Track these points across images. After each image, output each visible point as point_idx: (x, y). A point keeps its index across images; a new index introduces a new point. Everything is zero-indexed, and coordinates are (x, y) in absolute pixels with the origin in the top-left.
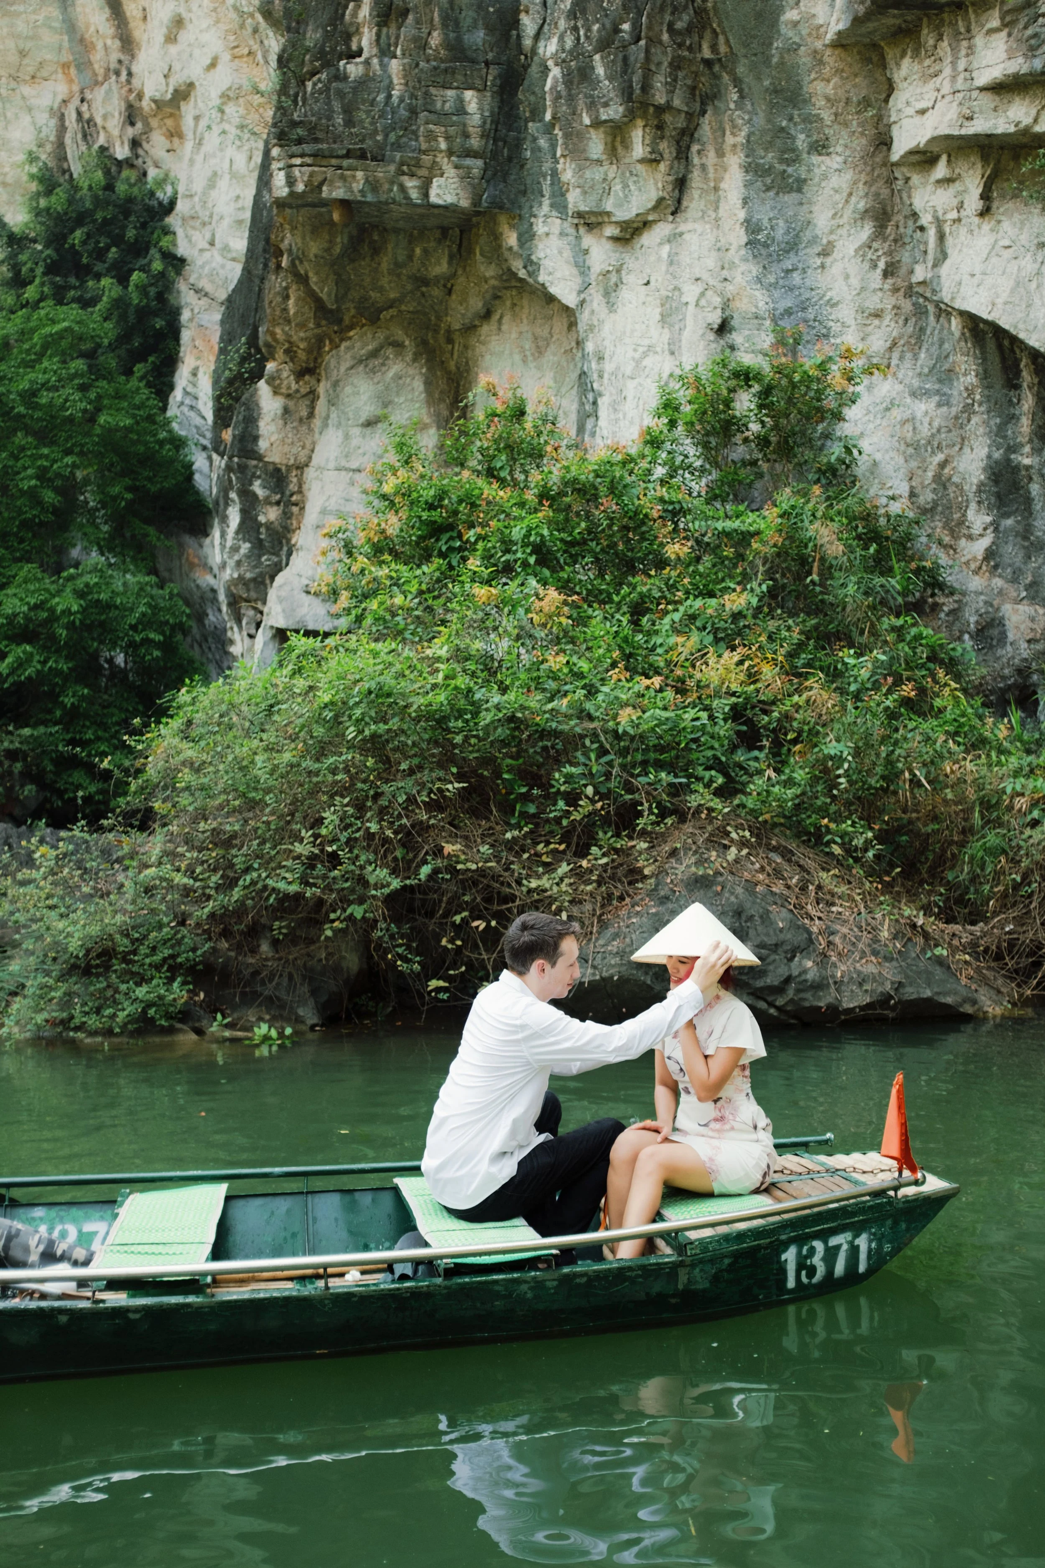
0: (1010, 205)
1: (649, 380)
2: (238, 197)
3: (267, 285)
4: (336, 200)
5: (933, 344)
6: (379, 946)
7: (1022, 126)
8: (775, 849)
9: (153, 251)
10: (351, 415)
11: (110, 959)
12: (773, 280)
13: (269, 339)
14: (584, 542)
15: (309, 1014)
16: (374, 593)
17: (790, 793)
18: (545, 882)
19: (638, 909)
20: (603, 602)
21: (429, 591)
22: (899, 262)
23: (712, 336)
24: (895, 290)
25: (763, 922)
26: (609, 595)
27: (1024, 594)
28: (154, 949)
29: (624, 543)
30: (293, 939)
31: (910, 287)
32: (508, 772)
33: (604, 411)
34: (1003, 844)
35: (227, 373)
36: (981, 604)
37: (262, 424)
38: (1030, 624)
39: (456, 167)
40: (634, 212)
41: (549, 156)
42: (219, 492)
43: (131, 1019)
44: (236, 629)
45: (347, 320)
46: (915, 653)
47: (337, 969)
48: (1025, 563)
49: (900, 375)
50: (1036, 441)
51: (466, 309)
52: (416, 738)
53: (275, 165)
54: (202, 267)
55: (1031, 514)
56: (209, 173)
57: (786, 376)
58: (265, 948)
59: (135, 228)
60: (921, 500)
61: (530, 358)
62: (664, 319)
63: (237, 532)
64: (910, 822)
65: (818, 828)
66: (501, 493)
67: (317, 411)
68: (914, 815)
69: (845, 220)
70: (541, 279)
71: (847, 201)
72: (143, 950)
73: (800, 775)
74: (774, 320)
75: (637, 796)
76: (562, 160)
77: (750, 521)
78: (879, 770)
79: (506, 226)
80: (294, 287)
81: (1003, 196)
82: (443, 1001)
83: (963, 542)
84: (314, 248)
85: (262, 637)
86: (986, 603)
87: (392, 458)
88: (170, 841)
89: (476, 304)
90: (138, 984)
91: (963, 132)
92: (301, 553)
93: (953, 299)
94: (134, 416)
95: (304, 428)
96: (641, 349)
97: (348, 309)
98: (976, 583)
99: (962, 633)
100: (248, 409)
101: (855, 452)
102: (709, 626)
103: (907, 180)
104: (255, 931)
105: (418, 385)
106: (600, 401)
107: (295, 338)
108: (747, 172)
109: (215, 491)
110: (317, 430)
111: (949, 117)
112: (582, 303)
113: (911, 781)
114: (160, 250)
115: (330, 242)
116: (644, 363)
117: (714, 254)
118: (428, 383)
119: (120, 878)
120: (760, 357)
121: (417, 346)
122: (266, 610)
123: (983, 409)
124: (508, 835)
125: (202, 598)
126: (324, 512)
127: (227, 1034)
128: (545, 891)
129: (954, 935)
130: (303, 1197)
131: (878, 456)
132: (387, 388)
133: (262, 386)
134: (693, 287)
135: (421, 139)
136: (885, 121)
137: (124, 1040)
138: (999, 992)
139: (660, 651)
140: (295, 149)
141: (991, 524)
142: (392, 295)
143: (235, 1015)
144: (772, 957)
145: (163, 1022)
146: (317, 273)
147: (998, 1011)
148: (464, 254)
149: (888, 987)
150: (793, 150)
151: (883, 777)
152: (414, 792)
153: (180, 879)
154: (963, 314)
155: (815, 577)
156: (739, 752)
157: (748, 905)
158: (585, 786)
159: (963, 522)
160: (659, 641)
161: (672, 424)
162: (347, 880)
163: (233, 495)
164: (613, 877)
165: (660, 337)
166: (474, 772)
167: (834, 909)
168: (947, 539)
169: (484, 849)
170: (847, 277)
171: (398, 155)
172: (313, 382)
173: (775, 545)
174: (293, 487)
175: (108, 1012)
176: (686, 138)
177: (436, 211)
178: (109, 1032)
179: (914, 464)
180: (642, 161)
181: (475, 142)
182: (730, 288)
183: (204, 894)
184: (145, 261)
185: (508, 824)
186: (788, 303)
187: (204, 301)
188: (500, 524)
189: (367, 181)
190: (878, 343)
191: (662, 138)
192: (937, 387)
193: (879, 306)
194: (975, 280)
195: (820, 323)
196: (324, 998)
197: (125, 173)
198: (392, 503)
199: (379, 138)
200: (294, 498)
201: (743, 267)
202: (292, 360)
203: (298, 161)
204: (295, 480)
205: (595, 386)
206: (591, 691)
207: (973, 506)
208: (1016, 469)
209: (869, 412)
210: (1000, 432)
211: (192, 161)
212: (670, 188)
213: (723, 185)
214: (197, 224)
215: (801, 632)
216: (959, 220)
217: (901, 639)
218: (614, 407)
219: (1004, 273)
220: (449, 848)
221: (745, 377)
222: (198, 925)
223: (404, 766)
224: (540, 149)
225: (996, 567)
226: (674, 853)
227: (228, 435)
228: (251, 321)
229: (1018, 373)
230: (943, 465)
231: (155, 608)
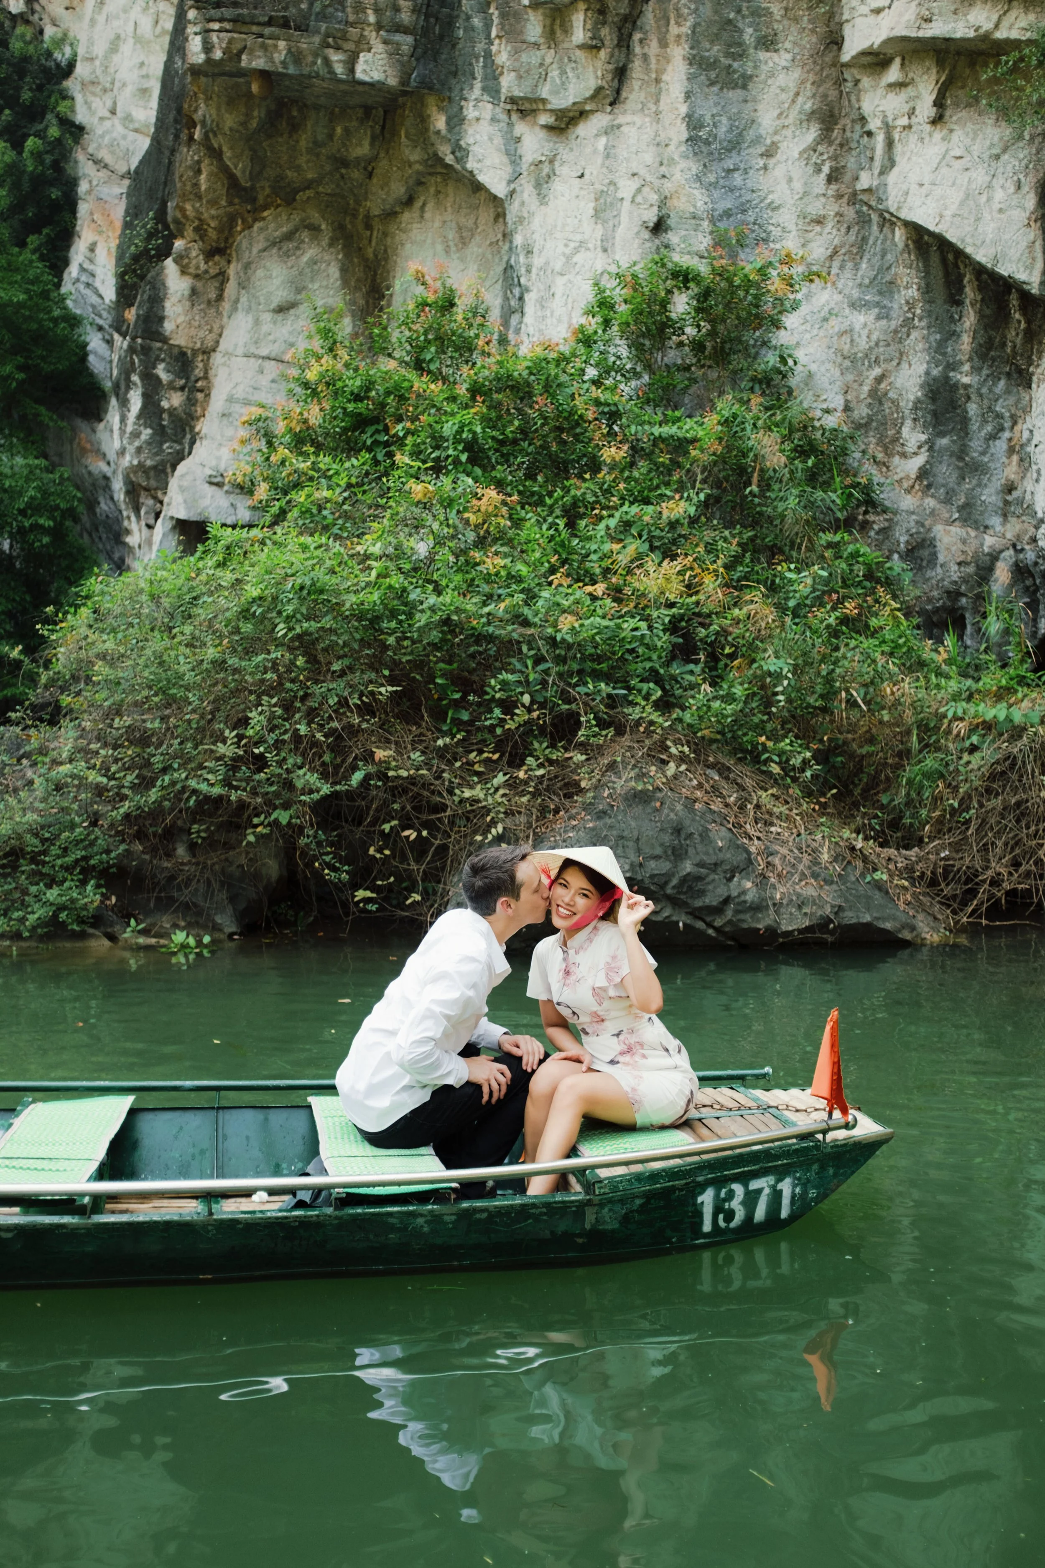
0: (964, 114)
1: (579, 277)
2: (142, 64)
3: (178, 157)
4: (255, 70)
5: (875, 254)
6: (304, 854)
7: (982, 31)
8: (712, 766)
9: (49, 116)
10: (262, 300)
11: (17, 859)
12: (713, 180)
13: (179, 215)
14: (515, 442)
15: (227, 923)
16: (297, 486)
17: (730, 709)
18: (478, 792)
19: (574, 823)
20: (536, 504)
21: (359, 485)
22: (844, 167)
23: (647, 235)
24: (839, 196)
25: (702, 841)
26: (541, 497)
27: (957, 515)
28: (65, 850)
29: (558, 443)
30: (211, 843)
31: (855, 194)
32: (442, 676)
33: (530, 308)
34: (941, 768)
35: (133, 248)
36: (912, 524)
37: (168, 304)
38: (961, 547)
39: (385, 42)
40: (571, 101)
41: (482, 37)
42: (120, 374)
43: (41, 923)
44: (133, 518)
45: (261, 200)
46: (851, 571)
47: (257, 876)
48: (959, 484)
49: (840, 285)
50: (976, 359)
51: (388, 194)
52: (345, 637)
53: (190, 29)
54: (102, 136)
55: (967, 434)
56: (112, 36)
57: (727, 279)
58: (181, 851)
59: (30, 89)
60: (856, 414)
61: (453, 249)
62: (598, 214)
63: (138, 417)
64: (845, 743)
65: (755, 746)
66: (433, 386)
67: (226, 294)
68: (850, 736)
69: (790, 120)
70: (469, 166)
71: (793, 101)
72: (55, 850)
73: (738, 691)
74: (712, 221)
75: (574, 706)
76: (497, 42)
77: (688, 428)
78: (819, 689)
79: (435, 109)
80: (207, 161)
81: (956, 105)
82: (371, 912)
83: (896, 459)
84: (230, 121)
85: (161, 527)
86: (917, 522)
87: (317, 344)
88: (81, 737)
89: (398, 189)
90: (49, 886)
91: (921, 34)
92: (205, 442)
93: (899, 208)
94: (27, 291)
95: (212, 311)
96: (572, 245)
97: (263, 188)
98: (908, 502)
99: (891, 552)
100: (154, 288)
101: (790, 362)
102: (645, 533)
103: (857, 82)
104: (170, 834)
105: (334, 271)
106: (527, 297)
107: (205, 216)
108: (691, 64)
109: (115, 372)
110: (225, 314)
111: (907, 17)
112: (512, 193)
113: (848, 701)
114: (57, 116)
115: (247, 115)
116: (575, 259)
117: (653, 149)
118: (344, 270)
119: (29, 774)
120: (696, 259)
121: (334, 230)
122: (166, 500)
123: (923, 324)
124: (440, 742)
125: (93, 485)
126: (230, 400)
127: (141, 940)
128: (478, 801)
129: (889, 859)
130: (214, 1112)
131: (813, 368)
132: (301, 273)
133: (170, 266)
134: (629, 183)
135: (349, 10)
136: (837, 19)
137: (33, 944)
138: (935, 918)
139: (593, 557)
140: (213, 13)
141: (926, 442)
142: (310, 176)
143: (149, 921)
144: (712, 877)
145: (75, 927)
146: (231, 148)
147: (936, 938)
148: (387, 136)
149: (828, 910)
150: (740, 44)
151: (822, 696)
152: (346, 694)
153: (93, 777)
154: (908, 224)
155: (754, 488)
156: (675, 665)
157: (687, 822)
158: (522, 694)
159: (897, 440)
160: (594, 547)
161: (607, 323)
162: (271, 785)
163: (135, 378)
164: (548, 789)
165: (593, 232)
166: (407, 675)
167: (773, 829)
168: (880, 456)
169: (416, 756)
170: (790, 180)
171: (323, 27)
172: (223, 263)
173: (714, 454)
174: (198, 372)
175: (16, 915)
176: (629, 25)
177: (360, 88)
178: (16, 936)
179: (850, 377)
180: (581, 47)
181: (405, 17)
182: (668, 186)
183: (118, 794)
184: (41, 126)
185: (440, 730)
186: (727, 204)
187: (103, 174)
188: (431, 419)
189: (289, 51)
190: (818, 251)
191: (604, 23)
192: (877, 299)
193: (821, 212)
194: (924, 191)
195: (760, 227)
196: (242, 906)
197: (20, 29)
198: (315, 393)
199: (303, 6)
200: (199, 384)
201: (683, 164)
202: (202, 238)
203: (216, 26)
204: (201, 365)
205: (523, 280)
206: (531, 597)
207: (909, 423)
208: (955, 387)
209: (806, 321)
210: (940, 348)
211: (93, 22)
212: (609, 77)
213: (665, 77)
214: (98, 89)
215: (739, 544)
216: (910, 127)
217: (838, 557)
218: (542, 303)
219: (954, 184)
220: (380, 754)
221: (684, 277)
222: (112, 826)
223: (336, 667)
224: (473, 29)
225: (929, 487)
226: (612, 766)
227: (131, 315)
228: (160, 195)
229: (961, 289)
230: (879, 380)
231: (46, 494)
